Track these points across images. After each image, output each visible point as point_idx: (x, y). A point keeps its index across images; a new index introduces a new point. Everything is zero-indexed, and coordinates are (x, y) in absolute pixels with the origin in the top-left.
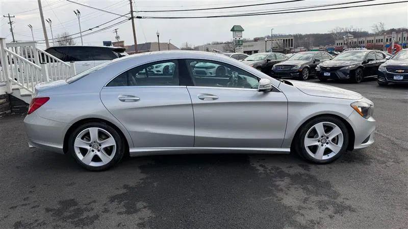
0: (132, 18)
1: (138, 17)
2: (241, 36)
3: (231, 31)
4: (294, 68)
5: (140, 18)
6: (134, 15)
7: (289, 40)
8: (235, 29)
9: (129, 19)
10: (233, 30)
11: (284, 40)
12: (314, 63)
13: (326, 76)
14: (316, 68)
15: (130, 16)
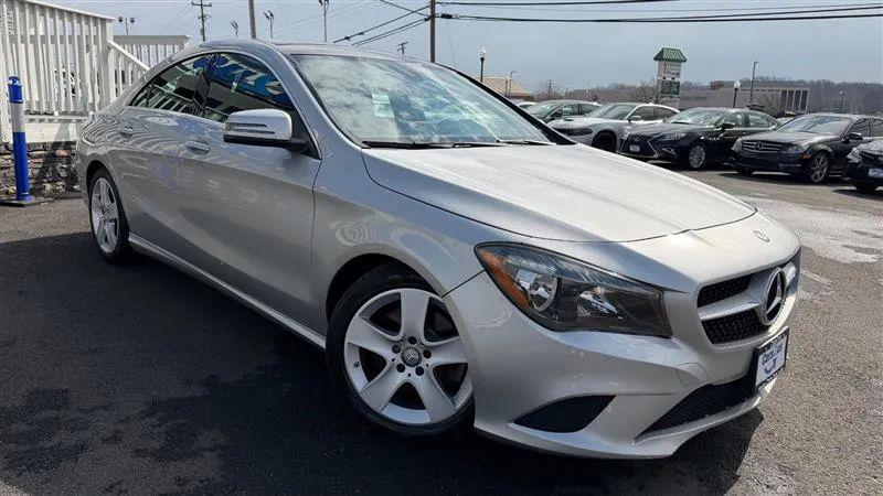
0: (432, 17)
1: (444, 16)
2: (678, 74)
3: (656, 59)
4: (791, 151)
5: (449, 17)
6: (436, 11)
7: (798, 92)
8: (665, 57)
9: (426, 20)
10: (659, 57)
11: (784, 92)
12: (847, 142)
13: (873, 178)
14: (849, 156)
15: (428, 12)
